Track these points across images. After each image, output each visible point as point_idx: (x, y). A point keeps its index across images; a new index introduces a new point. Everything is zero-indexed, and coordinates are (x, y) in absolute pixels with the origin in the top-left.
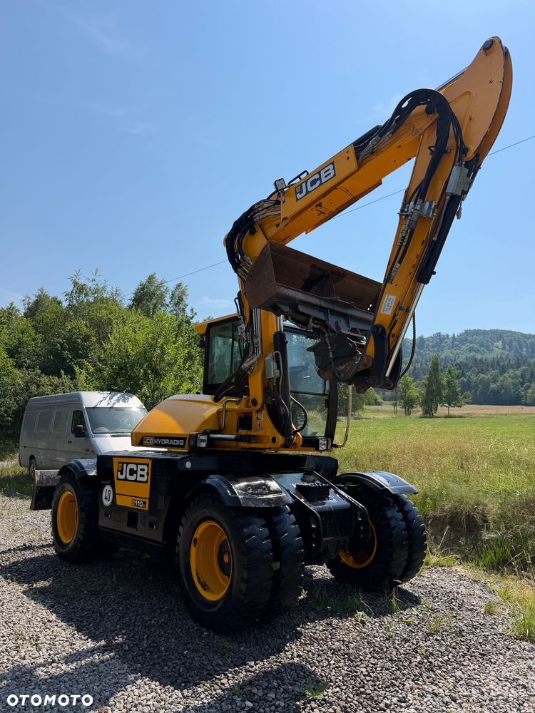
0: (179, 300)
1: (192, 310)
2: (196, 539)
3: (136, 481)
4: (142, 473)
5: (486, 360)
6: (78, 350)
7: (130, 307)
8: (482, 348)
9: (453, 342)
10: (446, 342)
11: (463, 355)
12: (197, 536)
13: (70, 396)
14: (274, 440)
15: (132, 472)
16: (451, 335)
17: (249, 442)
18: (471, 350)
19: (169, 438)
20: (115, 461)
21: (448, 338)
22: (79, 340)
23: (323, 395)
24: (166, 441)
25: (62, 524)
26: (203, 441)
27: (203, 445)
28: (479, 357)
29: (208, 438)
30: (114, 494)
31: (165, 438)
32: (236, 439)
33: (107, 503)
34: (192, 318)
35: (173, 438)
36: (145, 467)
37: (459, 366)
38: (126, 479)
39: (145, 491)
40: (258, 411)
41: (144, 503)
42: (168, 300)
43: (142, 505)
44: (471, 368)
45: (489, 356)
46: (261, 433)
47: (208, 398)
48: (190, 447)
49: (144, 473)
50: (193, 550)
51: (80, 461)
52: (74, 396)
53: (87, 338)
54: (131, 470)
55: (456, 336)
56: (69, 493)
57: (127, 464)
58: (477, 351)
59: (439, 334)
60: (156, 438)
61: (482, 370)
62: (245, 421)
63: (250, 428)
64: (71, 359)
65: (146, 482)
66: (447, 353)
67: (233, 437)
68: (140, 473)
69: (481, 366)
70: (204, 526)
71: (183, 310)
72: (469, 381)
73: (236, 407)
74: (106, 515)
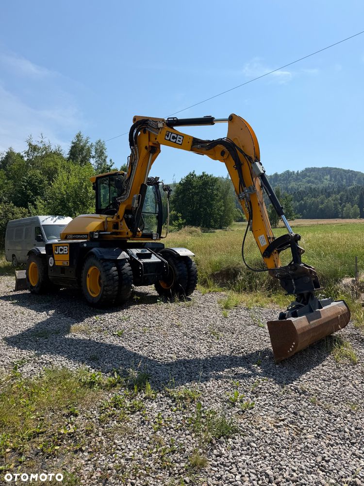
0: (101, 153)
1: (111, 160)
2: (89, 275)
3: (63, 254)
4: (65, 250)
5: (318, 188)
6: (36, 189)
7: (69, 159)
8: (316, 181)
9: (297, 177)
10: (292, 177)
11: (303, 186)
12: (89, 273)
13: (33, 219)
14: (128, 233)
15: (61, 250)
16: (296, 172)
17: (118, 235)
18: (309, 182)
19: (80, 235)
20: (53, 246)
21: (294, 174)
22: (37, 183)
23: (156, 213)
24: (79, 236)
25: (31, 278)
26: (96, 235)
27: (97, 237)
28: (313, 186)
29: (99, 234)
30: (54, 261)
31: (78, 235)
32: (111, 234)
33: (51, 265)
34: (111, 166)
35: (82, 235)
36: (66, 247)
37: (299, 193)
38: (59, 254)
39: (67, 258)
40: (121, 221)
41: (67, 263)
42: (93, 153)
43: (67, 264)
44: (307, 194)
45: (321, 186)
46: (122, 231)
47: (98, 216)
48: (91, 238)
49: (66, 250)
50: (88, 279)
51: (38, 248)
52: (34, 219)
53: (41, 182)
54: (61, 249)
55: (299, 172)
56: (33, 263)
57: (59, 247)
58: (313, 182)
59: (288, 171)
60: (74, 235)
61: (315, 195)
62: (116, 226)
63: (118, 229)
64: (32, 196)
65: (67, 254)
66: (293, 185)
67: (109, 233)
68: (64, 250)
69: (314, 192)
70: (91, 269)
71: (105, 160)
72: (305, 203)
73: (112, 220)
74: (51, 270)
